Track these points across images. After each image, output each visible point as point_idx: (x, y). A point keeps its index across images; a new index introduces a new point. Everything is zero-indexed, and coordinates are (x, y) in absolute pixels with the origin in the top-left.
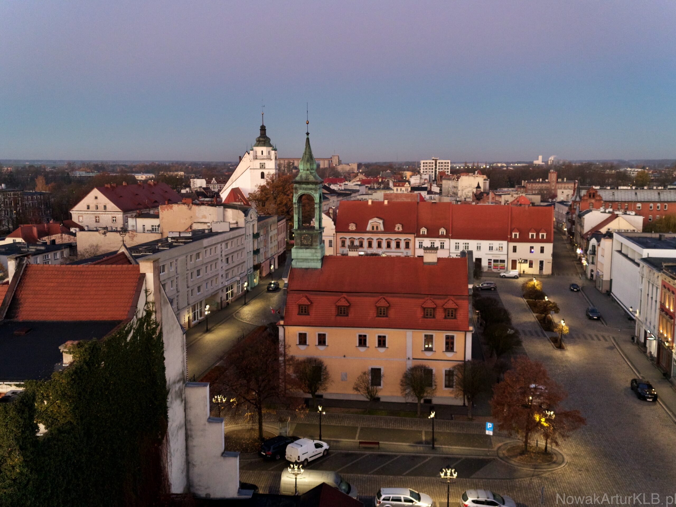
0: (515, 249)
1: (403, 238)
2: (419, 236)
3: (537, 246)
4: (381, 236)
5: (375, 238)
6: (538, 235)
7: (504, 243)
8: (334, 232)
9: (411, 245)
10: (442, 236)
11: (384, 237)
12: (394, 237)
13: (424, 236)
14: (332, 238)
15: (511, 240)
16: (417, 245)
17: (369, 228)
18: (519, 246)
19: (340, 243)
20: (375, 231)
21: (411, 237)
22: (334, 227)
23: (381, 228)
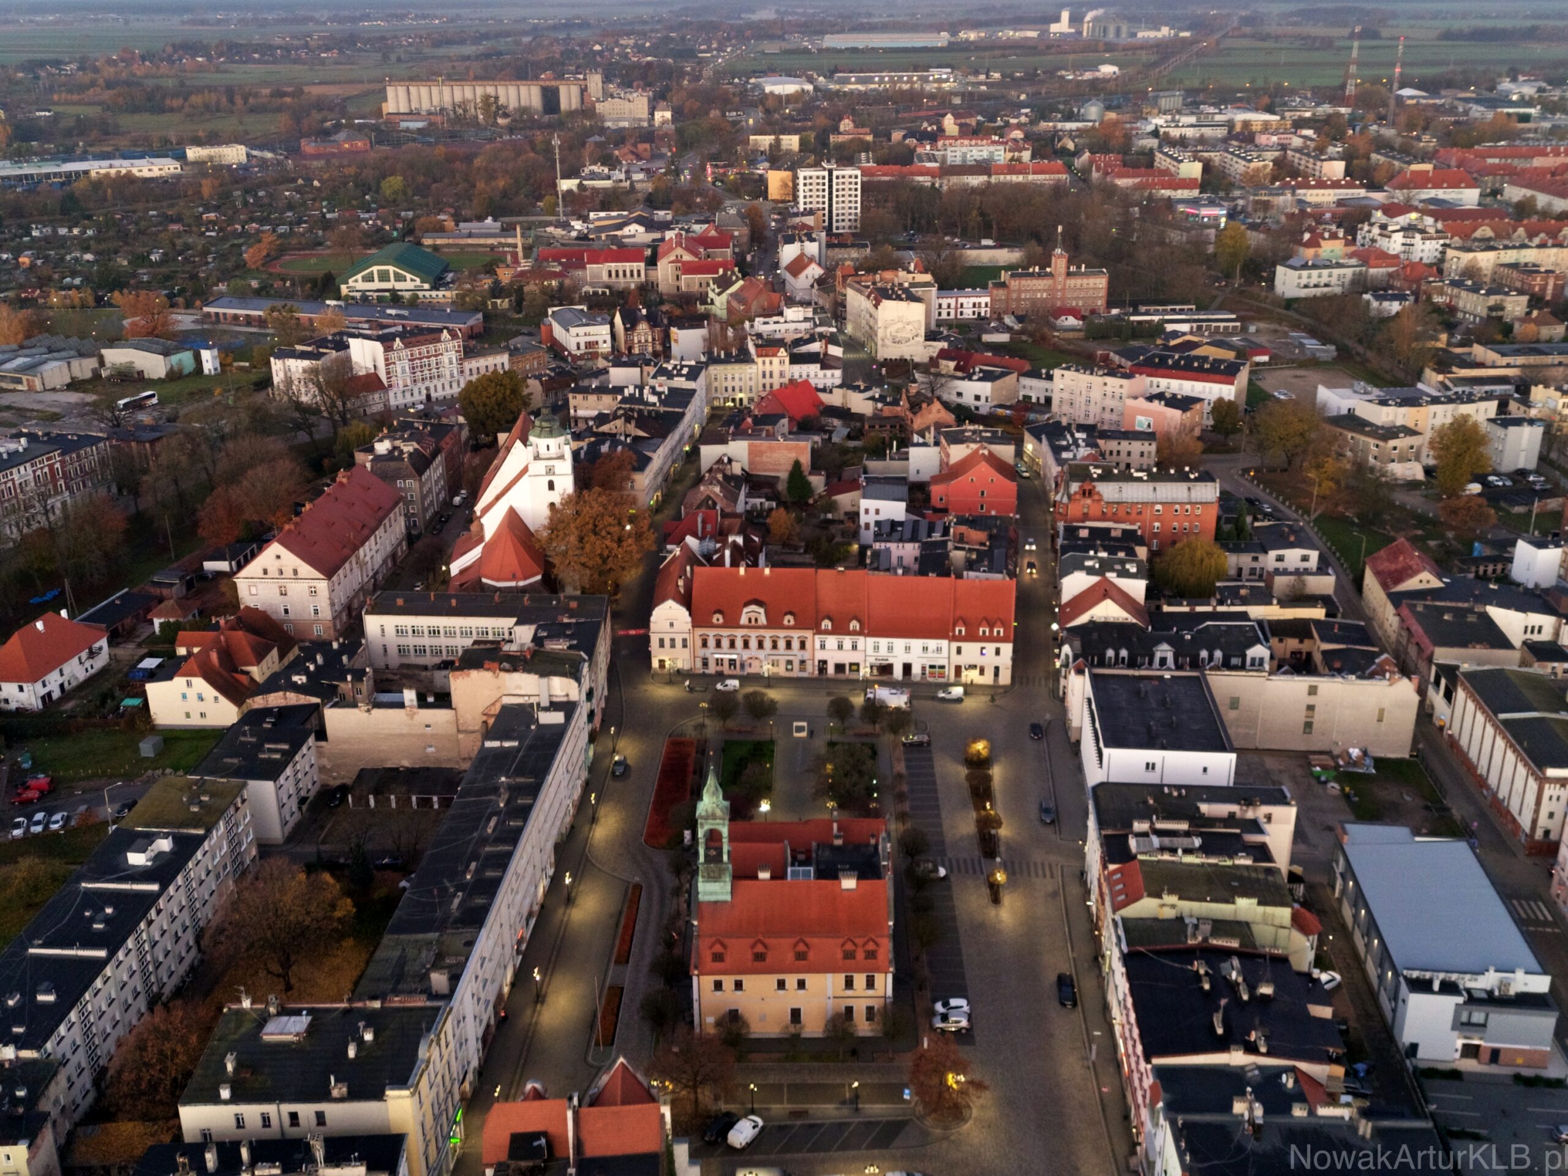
0: (959, 651)
1: (796, 635)
2: (819, 632)
3: (991, 647)
4: (762, 632)
5: (753, 635)
6: (991, 631)
7: (944, 643)
8: (689, 626)
9: (808, 645)
10: (854, 633)
11: (768, 634)
12: (782, 634)
13: (827, 632)
14: (686, 636)
15: (955, 639)
16: (818, 645)
17: (744, 620)
18: (966, 646)
19: (699, 643)
20: (753, 625)
21: (808, 634)
22: (689, 619)
23: (763, 620)
